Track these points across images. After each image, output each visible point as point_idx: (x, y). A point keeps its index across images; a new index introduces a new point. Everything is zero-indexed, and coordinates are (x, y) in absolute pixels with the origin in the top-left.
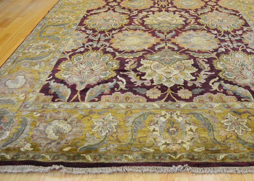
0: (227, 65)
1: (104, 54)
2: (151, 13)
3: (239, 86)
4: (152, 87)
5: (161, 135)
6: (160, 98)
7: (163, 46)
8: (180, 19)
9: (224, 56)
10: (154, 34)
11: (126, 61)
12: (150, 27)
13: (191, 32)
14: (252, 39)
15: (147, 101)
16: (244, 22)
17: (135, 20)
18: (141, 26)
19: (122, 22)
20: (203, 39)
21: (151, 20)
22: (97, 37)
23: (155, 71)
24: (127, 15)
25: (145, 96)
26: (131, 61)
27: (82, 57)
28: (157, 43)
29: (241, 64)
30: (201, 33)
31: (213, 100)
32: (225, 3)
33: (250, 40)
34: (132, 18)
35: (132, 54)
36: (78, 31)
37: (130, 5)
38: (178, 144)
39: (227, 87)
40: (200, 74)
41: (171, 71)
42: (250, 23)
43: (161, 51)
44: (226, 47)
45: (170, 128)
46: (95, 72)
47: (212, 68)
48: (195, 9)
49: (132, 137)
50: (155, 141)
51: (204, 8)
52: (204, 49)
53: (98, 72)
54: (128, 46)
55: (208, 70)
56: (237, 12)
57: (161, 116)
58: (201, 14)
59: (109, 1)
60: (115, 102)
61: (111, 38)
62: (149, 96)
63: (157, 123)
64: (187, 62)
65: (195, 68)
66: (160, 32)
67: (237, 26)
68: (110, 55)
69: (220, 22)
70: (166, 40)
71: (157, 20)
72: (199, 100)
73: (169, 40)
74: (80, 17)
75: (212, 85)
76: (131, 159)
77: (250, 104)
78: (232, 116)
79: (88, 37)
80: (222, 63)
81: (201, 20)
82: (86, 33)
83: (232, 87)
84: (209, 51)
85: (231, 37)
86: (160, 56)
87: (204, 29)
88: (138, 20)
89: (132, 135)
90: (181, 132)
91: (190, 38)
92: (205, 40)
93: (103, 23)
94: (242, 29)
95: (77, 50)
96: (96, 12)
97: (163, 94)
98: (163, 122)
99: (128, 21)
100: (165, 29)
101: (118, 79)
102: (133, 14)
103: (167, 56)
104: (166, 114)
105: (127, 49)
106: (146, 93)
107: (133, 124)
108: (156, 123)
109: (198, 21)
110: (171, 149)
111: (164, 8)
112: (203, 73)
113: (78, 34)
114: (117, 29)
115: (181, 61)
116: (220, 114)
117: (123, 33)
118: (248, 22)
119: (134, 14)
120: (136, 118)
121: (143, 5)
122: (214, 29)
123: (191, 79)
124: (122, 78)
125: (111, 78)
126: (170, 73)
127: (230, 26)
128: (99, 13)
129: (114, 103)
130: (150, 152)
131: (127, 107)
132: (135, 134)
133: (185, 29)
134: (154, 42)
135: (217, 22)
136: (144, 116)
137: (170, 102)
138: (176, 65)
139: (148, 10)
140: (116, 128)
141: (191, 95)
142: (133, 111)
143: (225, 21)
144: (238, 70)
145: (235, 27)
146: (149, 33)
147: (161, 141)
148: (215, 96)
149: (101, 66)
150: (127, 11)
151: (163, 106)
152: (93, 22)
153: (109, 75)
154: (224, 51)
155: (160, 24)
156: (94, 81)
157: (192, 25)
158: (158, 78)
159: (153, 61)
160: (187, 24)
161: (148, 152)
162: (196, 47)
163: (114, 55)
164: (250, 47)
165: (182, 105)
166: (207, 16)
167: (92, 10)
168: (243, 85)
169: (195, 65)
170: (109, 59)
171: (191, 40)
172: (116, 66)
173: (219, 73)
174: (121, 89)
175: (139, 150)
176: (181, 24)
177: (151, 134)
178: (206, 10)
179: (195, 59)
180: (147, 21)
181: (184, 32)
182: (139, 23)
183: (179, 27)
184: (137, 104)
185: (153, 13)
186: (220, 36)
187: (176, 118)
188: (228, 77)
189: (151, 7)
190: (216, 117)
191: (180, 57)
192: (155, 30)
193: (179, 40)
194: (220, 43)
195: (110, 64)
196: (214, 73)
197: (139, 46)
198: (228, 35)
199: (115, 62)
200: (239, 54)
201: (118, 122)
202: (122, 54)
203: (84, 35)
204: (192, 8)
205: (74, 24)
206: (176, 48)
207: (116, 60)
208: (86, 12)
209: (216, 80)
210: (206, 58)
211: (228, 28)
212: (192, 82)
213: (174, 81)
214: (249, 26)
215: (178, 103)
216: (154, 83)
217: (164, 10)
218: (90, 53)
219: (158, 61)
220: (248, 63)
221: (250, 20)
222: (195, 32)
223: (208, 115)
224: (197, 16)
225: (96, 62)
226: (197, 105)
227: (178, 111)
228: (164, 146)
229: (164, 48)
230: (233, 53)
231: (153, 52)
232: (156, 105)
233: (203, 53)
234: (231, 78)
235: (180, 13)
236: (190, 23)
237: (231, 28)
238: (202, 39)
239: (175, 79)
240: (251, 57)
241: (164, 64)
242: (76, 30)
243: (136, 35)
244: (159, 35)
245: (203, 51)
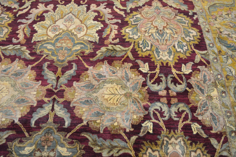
2: (52, 7)
7: (47, 113)
8: (93, 27)
9: (147, 149)
12: (38, 52)
13: (104, 68)
16: (199, 35)
17: (20, 30)
18: (25, 48)
21: (46, 28)
24: (13, 13)
28: (38, 102)
30: (121, 71)
33: (203, 92)
34: (18, 21)
42: (209, 38)
43: (40, 129)
44: (157, 119)
52: (116, 124)
56: (192, 5)
58: (131, 10)
67: (186, 48)
69: (159, 34)
70: (56, 91)
71: (55, 30)
73: (61, 94)
81: (127, 31)
84: (125, 131)
85: (171, 82)
86: (34, 147)
91: (99, 88)
92: (124, 92)
94: (193, 57)
99: (9, 32)
100: (62, 59)
102: (22, 10)
109: (123, 31)
118: (206, 35)
122: (146, 57)
127: (174, 46)
133: (95, 59)
135: (154, 34)
143: (167, 33)
146: (32, 68)
154: (151, 132)
155: (57, 40)
157: (110, 47)
160: (101, 43)
162: (103, 117)
164: (199, 118)
166: (139, 16)
171: (100, 93)
176: (92, 42)
180: (39, 32)
181: (92, 67)
182: (25, 36)
183: (87, 52)
185: (55, 9)
186: (152, 81)
192: (44, 61)
193: (78, 93)
194: (149, 104)
197: (6, 113)
198: (166, 76)
200: (176, 142)
206: (67, 123)
211: (170, 53)
214: (206, 48)
221: (208, 32)
222: (111, 68)
224: (124, 16)
229: (46, 118)
230: (165, 139)
231: (25, 132)
233: (113, 137)
235: (98, 8)
236: (108, 37)
237: (174, 55)
238: (118, 89)
240: (195, 152)
243: (10, 74)
244: (49, 77)
245: (113, 132)
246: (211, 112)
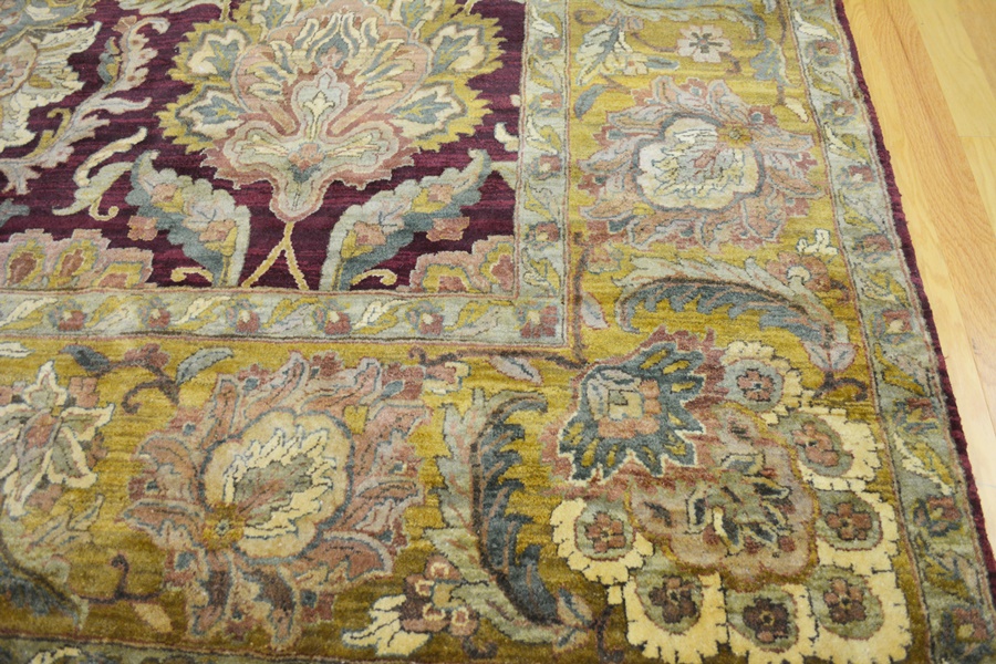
0: (244, 53)
3: (218, 185)
29: (327, 40)
31: (30, 275)
39: (148, 189)
40: (73, 112)
47: (156, 76)
55: (127, 87)
64: (64, 41)
65: (71, 79)
75: (83, 182)
77: (200, 301)
78: (53, 383)
83: (177, 194)
112: (93, 103)
115: (42, 37)
116: (2, 366)
123: (9, 144)
138: (3, 60)
144: (281, 79)
148: (51, 253)
168: (244, 178)
169: (87, 59)
173: (169, 106)
179: (113, 21)
188: (199, 127)
191: (49, 17)
196: (145, 104)
209: (124, 150)
210: (172, 11)
220: (368, 32)
234: (209, 132)
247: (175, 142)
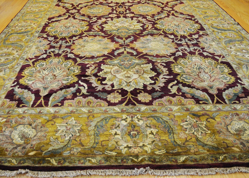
0: (184, 69)
1: (65, 60)
2: (110, 19)
3: (197, 89)
4: (113, 91)
5: (122, 138)
6: (121, 102)
7: (123, 51)
8: (137, 25)
9: (181, 60)
10: (113, 40)
11: (87, 66)
12: (109, 33)
13: (149, 37)
14: (208, 43)
15: (109, 105)
16: (200, 26)
17: (94, 27)
18: (100, 32)
19: (82, 29)
20: (161, 43)
21: (110, 26)
22: (58, 43)
23: (115, 76)
24: (87, 22)
25: (106, 100)
26: (92, 66)
27: (45, 63)
28: (116, 48)
29: (198, 67)
30: (159, 38)
31: (173, 103)
32: (181, 8)
33: (207, 43)
34: (92, 24)
35: (92, 59)
36: (41, 38)
37: (89, 12)
38: (140, 147)
39: (185, 90)
40: (159, 78)
41: (131, 75)
42: (205, 27)
43: (120, 56)
44: (184, 51)
45: (131, 132)
46: (58, 78)
47: (171, 72)
48: (152, 15)
49: (95, 140)
50: (117, 145)
51: (160, 14)
52: (162, 53)
53: (60, 77)
54: (88, 52)
55: (166, 74)
56: (193, 16)
57: (122, 120)
58: (158, 19)
59: (69, 9)
60: (78, 106)
61: (72, 44)
62: (110, 100)
63: (119, 127)
64: (146, 66)
65: (153, 72)
66: (119, 37)
67: (193, 30)
68: (72, 61)
69: (177, 26)
70: (125, 45)
71: (116, 26)
72: (159, 103)
73: (128, 45)
74: (41, 25)
75: (171, 89)
76: (94, 163)
77: (208, 106)
78: (191, 119)
79: (49, 44)
80: (179, 66)
81: (158, 25)
82: (48, 40)
83: (191, 91)
84: (167, 55)
85: (188, 41)
86: (119, 61)
87: (161, 34)
88: (98, 27)
89: (95, 138)
90: (142, 135)
91: (148, 43)
92: (163, 44)
93: (64, 30)
94: (198, 33)
95: (40, 56)
96: (57, 20)
97: (123, 98)
98: (125, 126)
99: (88, 28)
100: (124, 35)
101: (80, 84)
102: (92, 20)
103: (126, 61)
104: (127, 118)
105: (88, 55)
106: (107, 98)
107: (95, 128)
108: (117, 127)
109: (155, 26)
110: (133, 152)
111: (122, 14)
112: (161, 76)
113: (41, 41)
114: (77, 35)
115: (140, 65)
116: (179, 117)
117: (83, 40)
118: (203, 26)
119: (94, 21)
120: (98, 122)
121: (102, 12)
122: (171, 33)
123: (150, 83)
124: (84, 83)
125: (73, 83)
126: (129, 77)
127: (186, 30)
128: (60, 20)
129: (77, 108)
130: (112, 155)
131: (89, 112)
132: (98, 137)
133: (143, 35)
134: (114, 48)
135: (174, 26)
136: (106, 120)
137: (130, 106)
138: (135, 69)
139: (107, 17)
140: (79, 132)
141: (151, 99)
142: (95, 115)
143: (181, 26)
144: (195, 73)
145: (191, 31)
146: (108, 39)
147: (123, 144)
148: (174, 100)
149: (63, 72)
150: (86, 18)
151: (124, 110)
152: (54, 29)
153: (71, 80)
154: (182, 55)
155: (119, 29)
156: (57, 86)
157: (150, 31)
158: (118, 83)
159: (113, 66)
160: (144, 30)
161: (110, 155)
162: (154, 51)
163: (75, 60)
164: (207, 51)
165: (142, 109)
166: (163, 21)
167: (53, 18)
168: (201, 88)
169: (154, 69)
170: (71, 65)
171: (149, 45)
172: (77, 71)
173: (177, 77)
174: (83, 93)
175: (102, 154)
176: (139, 29)
177: (113, 137)
178: (163, 16)
179: (153, 63)
180: (107, 27)
181: (142, 37)
182: (99, 29)
183: (137, 33)
184: (99, 108)
185: (112, 20)
186: (177, 41)
187: (137, 122)
188: (186, 80)
189: (110, 14)
190: (176, 120)
191: (139, 62)
192: (114, 36)
193: (137, 45)
194: (178, 47)
195: (72, 70)
196: (172, 77)
197: (99, 52)
198: (185, 39)
199: (76, 68)
200: (196, 58)
201: (80, 126)
202: (83, 59)
203: (46, 42)
204: (149, 13)
205: (36, 32)
206: (135, 53)
207: (77, 65)
208: (48, 20)
209: (175, 84)
210: (164, 62)
211: (184, 32)
212: (151, 86)
213: (134, 85)
214: (205, 30)
215: (139, 107)
216: (114, 87)
217: (122, 16)
218: (52, 59)
219: (118, 66)
220: (204, 66)
221: (205, 24)
222: (153, 37)
223: (168, 118)
224: (154, 21)
225: (58, 68)
226: (157, 108)
227: (138, 115)
228: (126, 149)
229: (123, 53)
230: (190, 57)
231: (112, 57)
232: (117, 109)
233: (161, 57)
234: (189, 81)
235: (138, 19)
236: (147, 28)
237: (187, 32)
238: (159, 43)
239: (135, 83)
240: (208, 60)
241: (124, 69)
242: (38, 37)
243: (96, 41)
244: (118, 41)
245: (161, 56)
246: (213, 49)
247: (183, 83)
